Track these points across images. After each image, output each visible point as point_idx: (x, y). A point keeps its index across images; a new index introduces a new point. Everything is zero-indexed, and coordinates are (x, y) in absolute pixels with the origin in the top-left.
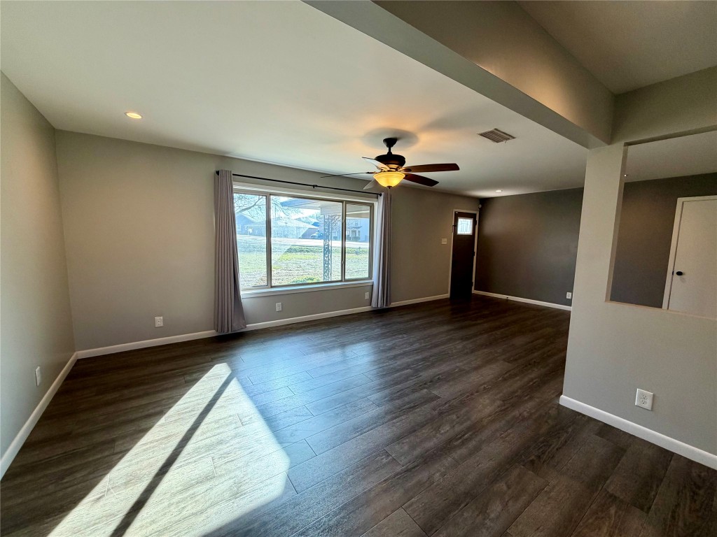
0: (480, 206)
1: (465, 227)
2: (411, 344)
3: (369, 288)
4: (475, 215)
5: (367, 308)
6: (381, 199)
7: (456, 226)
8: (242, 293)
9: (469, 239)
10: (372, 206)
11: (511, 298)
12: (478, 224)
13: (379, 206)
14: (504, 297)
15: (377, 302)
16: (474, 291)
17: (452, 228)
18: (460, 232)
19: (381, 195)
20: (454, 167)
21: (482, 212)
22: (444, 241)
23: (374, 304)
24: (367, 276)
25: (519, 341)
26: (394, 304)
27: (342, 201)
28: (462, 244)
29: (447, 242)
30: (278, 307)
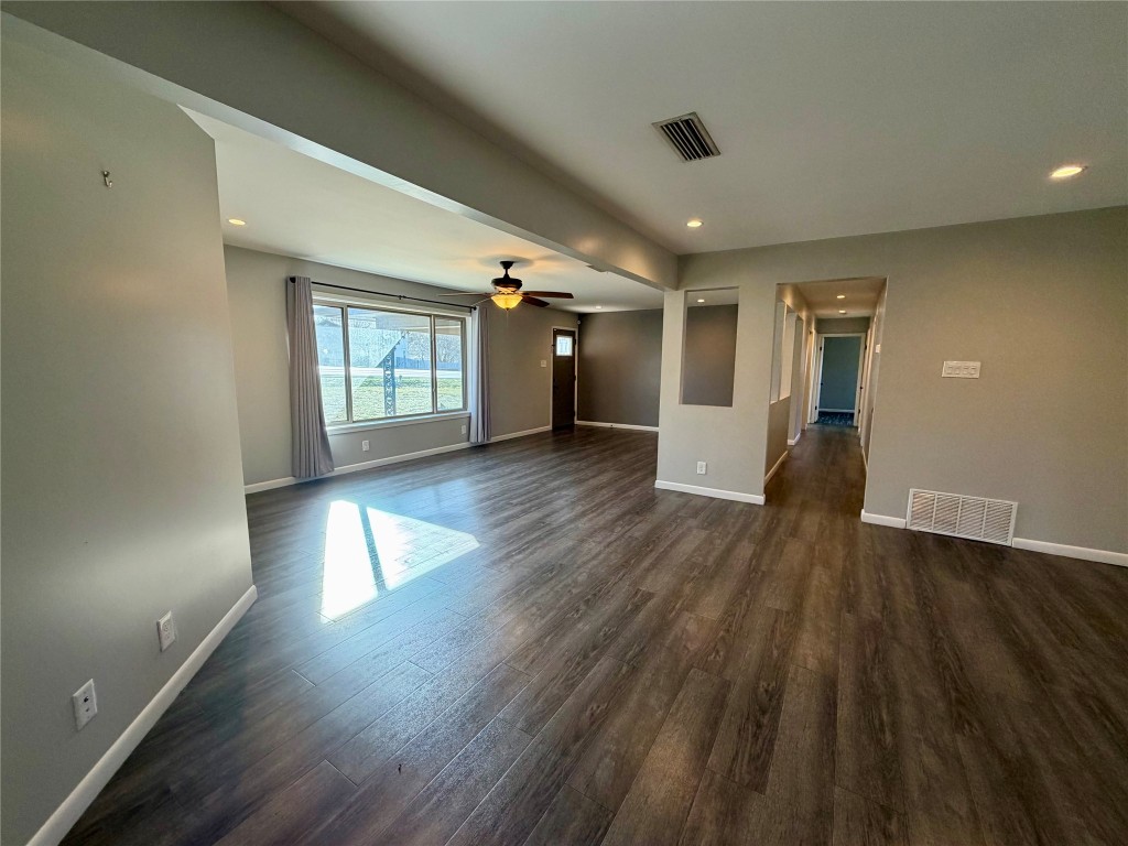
0: (579, 322)
1: (564, 346)
2: (530, 468)
3: (466, 421)
4: (574, 332)
5: (465, 445)
6: (476, 313)
7: (554, 345)
8: (328, 429)
9: (570, 360)
10: (463, 321)
11: (616, 425)
12: (578, 343)
13: (473, 322)
14: (608, 425)
15: (476, 436)
16: (577, 422)
17: (550, 349)
18: (559, 353)
19: (475, 309)
20: (569, 296)
21: (581, 328)
22: (544, 364)
23: (473, 439)
24: (461, 406)
25: (625, 457)
26: (494, 439)
27: (430, 316)
28: (563, 367)
29: (547, 365)
30: (365, 446)
